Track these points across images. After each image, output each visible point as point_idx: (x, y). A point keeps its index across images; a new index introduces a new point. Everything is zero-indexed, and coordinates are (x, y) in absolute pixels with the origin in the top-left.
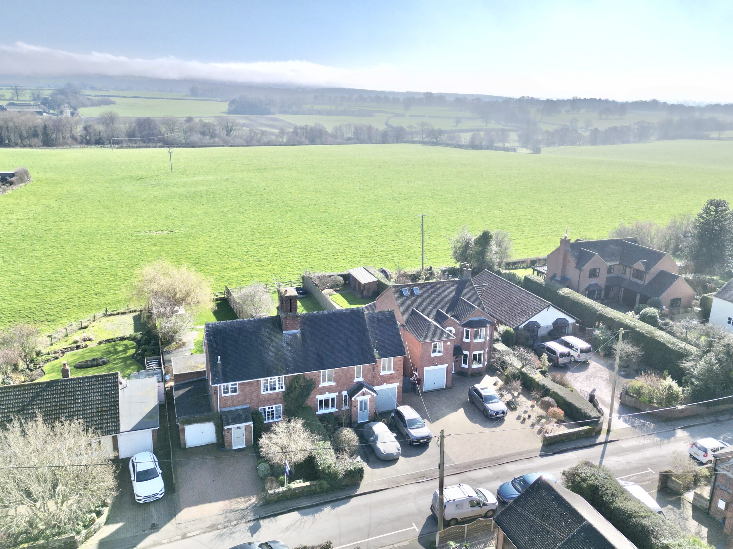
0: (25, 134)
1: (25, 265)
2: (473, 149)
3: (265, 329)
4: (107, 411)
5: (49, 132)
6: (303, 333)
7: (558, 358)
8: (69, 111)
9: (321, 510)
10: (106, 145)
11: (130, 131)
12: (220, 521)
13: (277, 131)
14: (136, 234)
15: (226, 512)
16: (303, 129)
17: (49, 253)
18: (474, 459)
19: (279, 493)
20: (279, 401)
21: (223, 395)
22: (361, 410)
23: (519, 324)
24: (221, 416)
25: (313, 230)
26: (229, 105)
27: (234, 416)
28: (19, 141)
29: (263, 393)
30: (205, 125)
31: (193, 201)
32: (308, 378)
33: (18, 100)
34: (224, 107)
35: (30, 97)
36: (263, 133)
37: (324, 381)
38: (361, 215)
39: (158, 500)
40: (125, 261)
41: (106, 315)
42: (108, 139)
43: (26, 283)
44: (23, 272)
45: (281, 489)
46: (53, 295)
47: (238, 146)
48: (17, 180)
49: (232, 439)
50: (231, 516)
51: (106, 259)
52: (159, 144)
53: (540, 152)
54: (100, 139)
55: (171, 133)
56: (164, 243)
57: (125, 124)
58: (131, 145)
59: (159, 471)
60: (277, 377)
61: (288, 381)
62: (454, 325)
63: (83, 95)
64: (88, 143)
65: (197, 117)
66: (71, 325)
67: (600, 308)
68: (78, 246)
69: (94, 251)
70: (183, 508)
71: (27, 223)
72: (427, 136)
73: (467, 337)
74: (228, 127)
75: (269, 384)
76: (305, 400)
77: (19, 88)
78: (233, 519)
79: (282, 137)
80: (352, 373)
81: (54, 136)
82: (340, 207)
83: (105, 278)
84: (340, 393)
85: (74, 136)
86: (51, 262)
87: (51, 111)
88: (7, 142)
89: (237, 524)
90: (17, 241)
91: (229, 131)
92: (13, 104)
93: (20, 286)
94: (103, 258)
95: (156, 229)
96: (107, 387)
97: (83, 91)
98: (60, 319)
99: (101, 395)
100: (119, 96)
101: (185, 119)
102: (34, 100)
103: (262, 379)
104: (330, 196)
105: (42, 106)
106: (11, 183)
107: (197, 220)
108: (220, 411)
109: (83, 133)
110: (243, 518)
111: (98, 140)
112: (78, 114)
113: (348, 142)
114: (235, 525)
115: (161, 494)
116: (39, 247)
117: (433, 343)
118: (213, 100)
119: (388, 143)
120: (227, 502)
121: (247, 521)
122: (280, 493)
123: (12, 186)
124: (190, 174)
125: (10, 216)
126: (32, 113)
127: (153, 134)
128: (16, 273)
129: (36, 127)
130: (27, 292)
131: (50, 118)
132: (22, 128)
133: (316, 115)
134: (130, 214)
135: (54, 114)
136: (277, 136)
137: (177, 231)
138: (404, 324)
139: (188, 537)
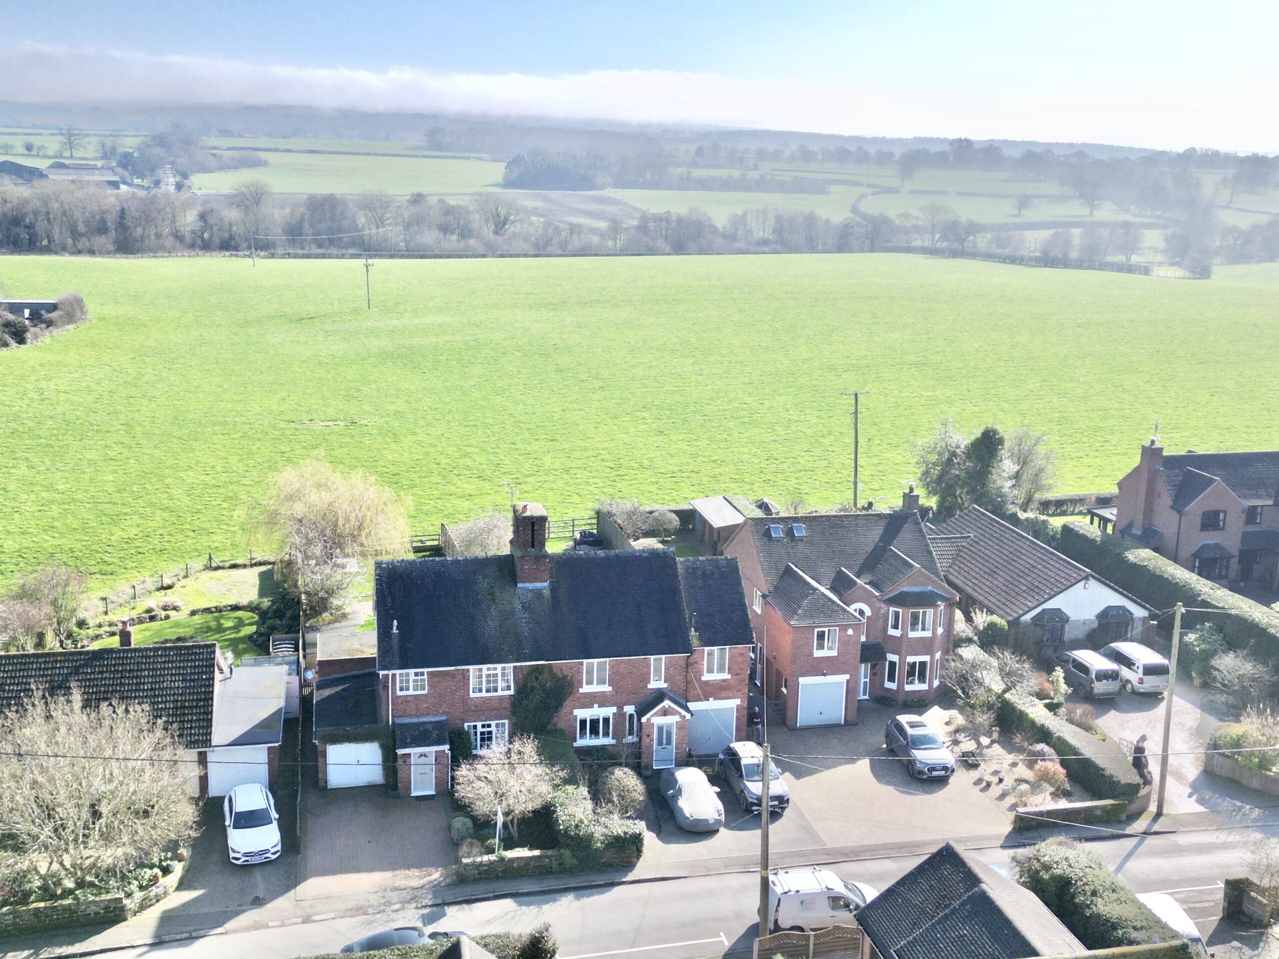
0: (81, 228)
1: (68, 475)
2: (1045, 266)
3: (484, 577)
4: (192, 707)
5: (130, 224)
6: (554, 589)
7: (1092, 682)
8: (172, 180)
9: (555, 900)
10: (243, 250)
11: (293, 222)
12: (371, 902)
13: (603, 225)
14: (282, 425)
15: (385, 890)
16: (661, 219)
17: (111, 454)
18: (866, 843)
19: (481, 864)
20: (504, 713)
21: (399, 693)
22: (660, 743)
23: (1021, 612)
24: (393, 731)
25: (641, 427)
26: (506, 168)
27: (417, 733)
28: (70, 241)
29: (472, 695)
30: (449, 211)
31: (405, 365)
32: (559, 674)
33: (71, 157)
34: (496, 171)
35: (96, 151)
36: (574, 229)
37: (590, 682)
38: (750, 400)
39: (271, 862)
40: (254, 473)
41: (209, 568)
42: (247, 240)
43: (67, 507)
44: (63, 486)
45: (486, 858)
46: (114, 529)
47: (518, 256)
48: (61, 317)
49: (410, 775)
50: (394, 896)
51: (219, 469)
52: (351, 251)
53: (1208, 277)
54: (231, 238)
55: (378, 227)
56: (335, 444)
57: (282, 207)
58: (292, 251)
59: (274, 815)
60: (499, 666)
61: (520, 676)
62: (867, 598)
63: (202, 148)
64: (206, 246)
65: (436, 195)
66: (144, 582)
67: (1206, 589)
68: (168, 444)
69: (198, 453)
70: (311, 877)
71: (76, 398)
72: (944, 237)
73: (895, 627)
74: (498, 215)
75: (484, 679)
76: (552, 717)
77: (76, 132)
78: (395, 900)
79: (615, 239)
80: (645, 670)
81: (139, 230)
82: (709, 382)
83: (214, 503)
84: (620, 708)
85: (178, 231)
86: (115, 471)
87: (137, 181)
88: (45, 242)
89: (403, 908)
90: (55, 432)
91: (500, 225)
92: (62, 166)
93: (55, 510)
94: (213, 467)
95: (323, 418)
96: (195, 667)
97: (204, 138)
98: (124, 571)
99: (183, 680)
100: (276, 150)
101: (409, 197)
102: (105, 157)
103: (471, 668)
104: (691, 360)
105: (119, 170)
106: (50, 324)
107: (408, 402)
108: (393, 722)
109: (198, 225)
110: (413, 899)
111: (226, 242)
112: (190, 187)
113: (759, 249)
114: (397, 911)
115: (274, 853)
116: (95, 443)
117: (816, 630)
118: (474, 158)
119: (851, 251)
120: (388, 875)
121: (419, 905)
122: (484, 865)
123: (51, 328)
124: (405, 311)
125: (43, 384)
126: (98, 184)
127: (340, 230)
128: (50, 488)
129: (104, 213)
130: (68, 522)
131: (134, 194)
132: (78, 215)
133: (696, 189)
134: (274, 387)
135: (142, 187)
136: (603, 236)
137: (364, 422)
138: (767, 593)
139: (314, 921)
